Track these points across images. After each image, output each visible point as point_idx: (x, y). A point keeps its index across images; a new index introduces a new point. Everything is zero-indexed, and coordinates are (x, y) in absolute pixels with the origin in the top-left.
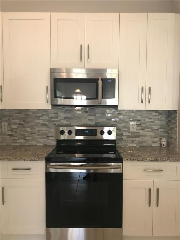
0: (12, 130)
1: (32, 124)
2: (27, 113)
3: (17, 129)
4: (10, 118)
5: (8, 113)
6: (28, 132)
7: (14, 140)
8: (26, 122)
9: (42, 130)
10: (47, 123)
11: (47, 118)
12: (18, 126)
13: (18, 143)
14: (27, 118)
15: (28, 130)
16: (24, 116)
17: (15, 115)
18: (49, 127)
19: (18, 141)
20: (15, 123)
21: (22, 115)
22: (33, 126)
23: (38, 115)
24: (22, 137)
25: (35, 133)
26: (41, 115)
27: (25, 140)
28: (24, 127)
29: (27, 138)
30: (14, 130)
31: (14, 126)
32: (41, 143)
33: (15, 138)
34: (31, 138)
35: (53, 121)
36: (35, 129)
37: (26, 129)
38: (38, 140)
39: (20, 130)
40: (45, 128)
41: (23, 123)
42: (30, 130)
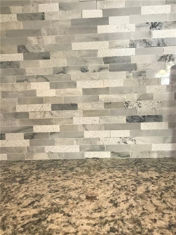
22: (64, 71)
25: (74, 106)
29: (37, 129)
32: (102, 148)
38: (88, 134)
40: (118, 81)
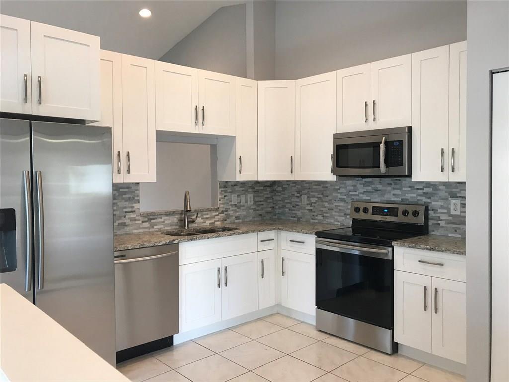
0: (311, 205)
1: (330, 198)
2: (325, 185)
3: (315, 203)
4: (309, 190)
5: (307, 185)
6: (325, 207)
7: (313, 216)
8: (324, 196)
9: (340, 206)
10: (345, 197)
11: (345, 191)
12: (317, 199)
13: (316, 219)
14: (326, 191)
15: (326, 205)
16: (322, 189)
17: (314, 187)
18: (347, 203)
19: (316, 218)
20: (313, 197)
21: (320, 188)
23: (336, 187)
24: (320, 213)
25: (332, 210)
26: (338, 187)
27: (323, 216)
28: (322, 202)
30: (313, 205)
31: (313, 200)
32: (338, 222)
33: (314, 214)
34: (328, 215)
35: (352, 195)
36: (333, 204)
37: (324, 204)
38: (335, 218)
39: (318, 205)
40: (342, 204)
41: (322, 196)
42: (328, 206)
